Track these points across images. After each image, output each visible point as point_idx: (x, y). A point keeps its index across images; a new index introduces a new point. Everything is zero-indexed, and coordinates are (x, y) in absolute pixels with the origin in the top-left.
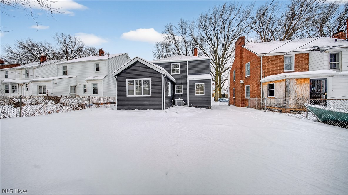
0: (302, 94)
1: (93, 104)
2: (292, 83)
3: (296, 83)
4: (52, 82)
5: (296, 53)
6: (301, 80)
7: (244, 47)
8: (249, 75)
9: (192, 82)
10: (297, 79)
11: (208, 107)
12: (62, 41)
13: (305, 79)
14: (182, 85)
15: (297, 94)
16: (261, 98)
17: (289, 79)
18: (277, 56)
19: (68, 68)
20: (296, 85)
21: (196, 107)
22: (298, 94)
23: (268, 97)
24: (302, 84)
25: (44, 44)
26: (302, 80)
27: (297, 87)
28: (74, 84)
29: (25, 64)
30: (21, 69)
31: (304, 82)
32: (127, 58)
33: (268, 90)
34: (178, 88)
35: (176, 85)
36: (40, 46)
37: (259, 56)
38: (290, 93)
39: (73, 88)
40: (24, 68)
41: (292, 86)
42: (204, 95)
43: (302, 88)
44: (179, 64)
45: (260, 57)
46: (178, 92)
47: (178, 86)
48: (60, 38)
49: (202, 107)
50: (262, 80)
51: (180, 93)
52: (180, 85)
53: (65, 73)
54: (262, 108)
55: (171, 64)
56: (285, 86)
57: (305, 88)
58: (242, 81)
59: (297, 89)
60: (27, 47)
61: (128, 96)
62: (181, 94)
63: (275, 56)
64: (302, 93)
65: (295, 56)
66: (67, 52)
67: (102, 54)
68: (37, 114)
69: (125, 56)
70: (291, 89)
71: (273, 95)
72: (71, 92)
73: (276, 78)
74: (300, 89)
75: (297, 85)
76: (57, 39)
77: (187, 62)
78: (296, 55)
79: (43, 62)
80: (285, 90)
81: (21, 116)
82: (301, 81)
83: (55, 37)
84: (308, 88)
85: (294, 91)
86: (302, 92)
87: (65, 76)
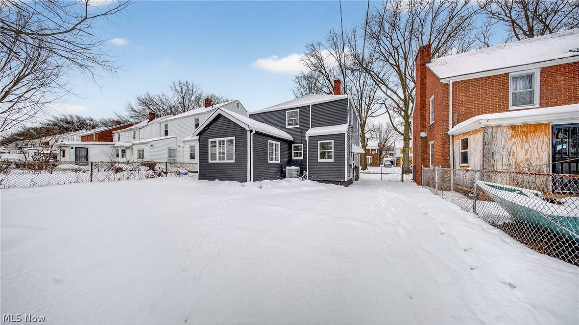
0: (527, 160)
1: (189, 171)
2: (499, 136)
3: (509, 136)
4: (149, 145)
5: (543, 66)
6: (525, 129)
7: (428, 65)
8: (433, 122)
9: (314, 138)
10: (513, 128)
11: (340, 182)
12: (179, 90)
13: (534, 125)
14: (302, 144)
15: (514, 160)
16: (449, 167)
17: (492, 127)
18: (489, 77)
19: (169, 126)
20: (510, 140)
21: (319, 181)
22: (516, 159)
23: (461, 165)
24: (527, 137)
25: (161, 96)
26: (527, 128)
27: (515, 143)
28: (172, 147)
29: (137, 123)
30: (130, 130)
31: (534, 132)
32: (238, 106)
33: (461, 151)
34: (297, 150)
35: (293, 145)
36: (157, 100)
37: (445, 81)
38: (493, 159)
39: (172, 151)
40: (132, 129)
41: (499, 143)
42: (332, 160)
43: (527, 146)
44: (299, 110)
45: (447, 85)
46: (297, 156)
47: (297, 147)
48: (177, 87)
49: (330, 181)
50: (451, 131)
51: (299, 158)
52: (300, 145)
53: (166, 133)
54: (452, 189)
55: (287, 112)
56: (482, 144)
57: (535, 147)
58: (423, 134)
59: (514, 148)
60: (145, 103)
61: (210, 161)
62: (301, 160)
63: (484, 77)
64: (529, 156)
65: (541, 73)
66: (184, 103)
67: (209, 104)
68: (107, 180)
69: (236, 104)
70: (495, 149)
71: (467, 163)
72: (170, 156)
73: (467, 127)
74: (522, 148)
75: (513, 140)
76: (174, 88)
77: (309, 106)
78: (543, 70)
79: (152, 120)
80: (482, 151)
81: (91, 181)
82: (524, 132)
83: (173, 86)
84: (544, 147)
85: (505, 154)
86: (528, 154)
87: (167, 137)
